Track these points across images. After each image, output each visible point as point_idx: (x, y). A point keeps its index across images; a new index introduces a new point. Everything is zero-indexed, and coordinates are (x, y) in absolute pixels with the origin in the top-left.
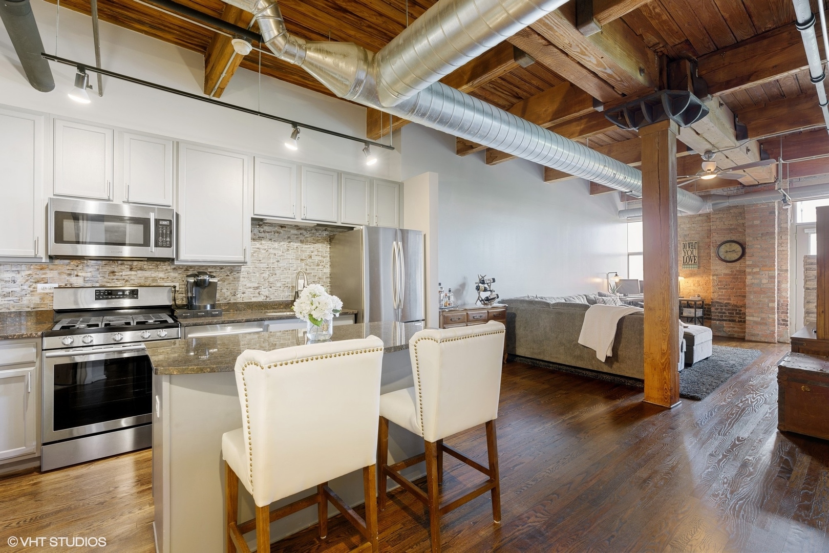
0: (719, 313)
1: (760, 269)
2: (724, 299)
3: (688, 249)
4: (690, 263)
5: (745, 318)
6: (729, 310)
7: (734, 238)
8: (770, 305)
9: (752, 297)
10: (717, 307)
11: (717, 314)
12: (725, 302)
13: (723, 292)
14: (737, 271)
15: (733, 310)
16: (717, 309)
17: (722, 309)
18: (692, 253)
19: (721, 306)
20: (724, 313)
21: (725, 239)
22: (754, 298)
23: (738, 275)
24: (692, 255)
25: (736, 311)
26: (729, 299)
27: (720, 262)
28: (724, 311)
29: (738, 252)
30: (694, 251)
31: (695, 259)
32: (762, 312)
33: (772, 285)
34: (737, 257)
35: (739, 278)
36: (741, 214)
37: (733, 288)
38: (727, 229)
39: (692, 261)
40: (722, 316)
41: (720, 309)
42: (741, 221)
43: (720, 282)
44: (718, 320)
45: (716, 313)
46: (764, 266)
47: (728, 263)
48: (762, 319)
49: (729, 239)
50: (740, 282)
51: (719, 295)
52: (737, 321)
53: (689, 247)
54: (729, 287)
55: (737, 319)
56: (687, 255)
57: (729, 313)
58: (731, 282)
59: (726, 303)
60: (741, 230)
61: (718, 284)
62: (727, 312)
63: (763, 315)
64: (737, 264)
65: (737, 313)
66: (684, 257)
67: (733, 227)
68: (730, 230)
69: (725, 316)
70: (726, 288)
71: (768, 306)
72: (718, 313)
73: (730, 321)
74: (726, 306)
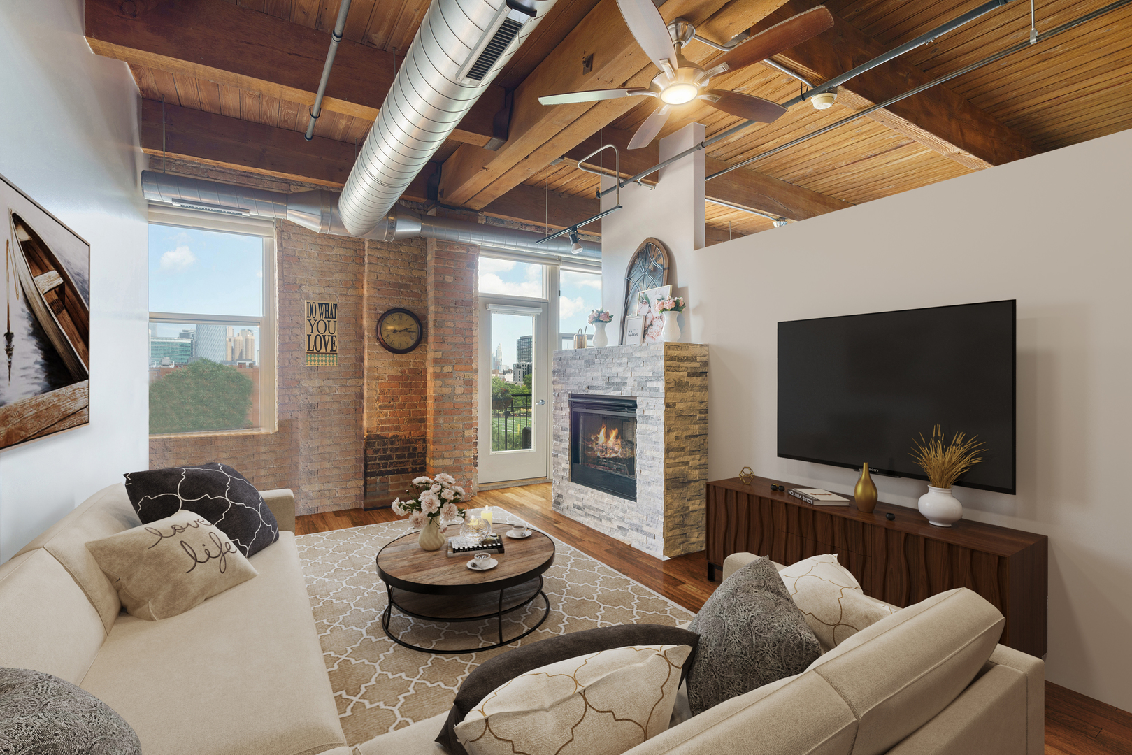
0: (382, 458)
1: (453, 368)
2: (389, 429)
3: (318, 317)
4: (323, 350)
5: (424, 462)
6: (397, 449)
7: (405, 305)
8: (465, 434)
9: (442, 422)
10: (377, 447)
11: (377, 462)
12: (391, 434)
13: (387, 415)
14: (411, 371)
15: (404, 449)
16: (377, 451)
17: (385, 450)
18: (327, 327)
19: (385, 444)
20: (390, 457)
21: (392, 305)
22: (444, 423)
23: (412, 379)
24: (327, 333)
25: (409, 450)
26: (397, 428)
27: (383, 351)
28: (389, 453)
29: (412, 332)
30: (332, 323)
31: (333, 343)
32: (456, 448)
33: (469, 396)
34: (411, 343)
35: (413, 382)
36: (417, 259)
37: (404, 405)
38: (395, 285)
39: (326, 347)
40: (385, 465)
41: (382, 451)
42: (417, 274)
43: (382, 392)
44: (381, 474)
45: (375, 460)
46: (459, 362)
47: (395, 355)
48: (456, 460)
49: (397, 306)
50: (414, 393)
51: (381, 422)
52: (410, 470)
53: (321, 314)
54: (397, 403)
55: (410, 466)
56: (316, 332)
57: (398, 457)
58: (401, 392)
59: (393, 437)
60: (416, 291)
61: (378, 398)
62: (394, 455)
63: (457, 454)
64: (409, 358)
65: (410, 456)
66: (309, 336)
67: (404, 281)
68: (401, 287)
69: (391, 464)
70: (392, 407)
71: (463, 436)
72: (379, 460)
73: (398, 472)
74: (392, 443)
